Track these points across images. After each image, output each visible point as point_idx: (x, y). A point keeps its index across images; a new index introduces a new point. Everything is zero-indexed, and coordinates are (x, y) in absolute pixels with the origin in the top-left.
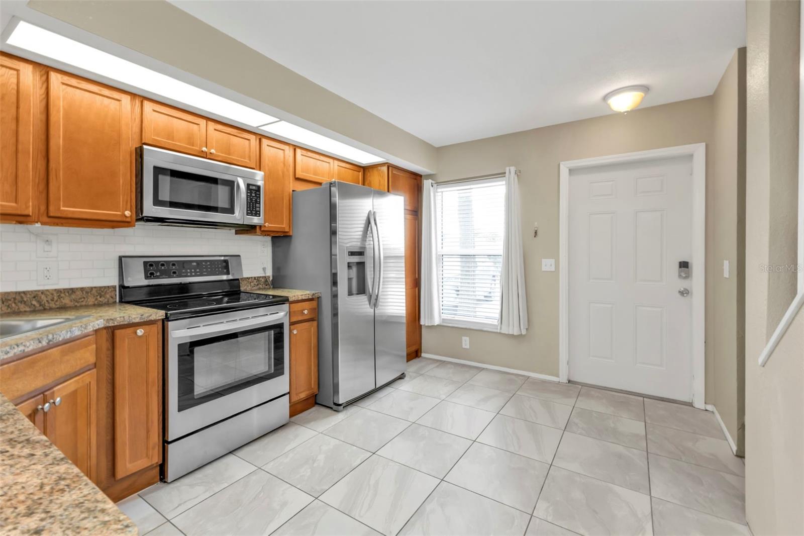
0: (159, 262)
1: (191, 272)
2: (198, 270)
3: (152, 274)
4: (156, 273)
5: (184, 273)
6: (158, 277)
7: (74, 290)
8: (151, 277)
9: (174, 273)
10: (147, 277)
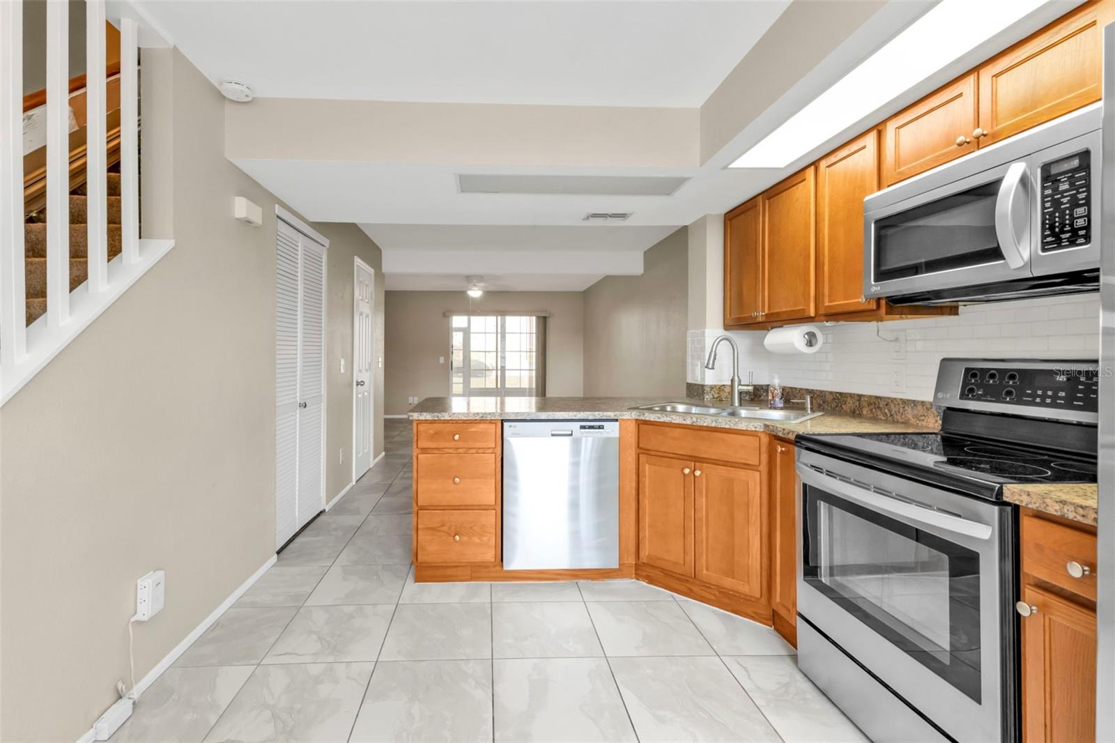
0: (989, 370)
1: (1044, 397)
2: (1050, 393)
3: (971, 390)
4: (978, 391)
5: (1029, 395)
6: (979, 398)
7: (916, 403)
8: (968, 396)
9: (1009, 393)
10: (963, 396)
